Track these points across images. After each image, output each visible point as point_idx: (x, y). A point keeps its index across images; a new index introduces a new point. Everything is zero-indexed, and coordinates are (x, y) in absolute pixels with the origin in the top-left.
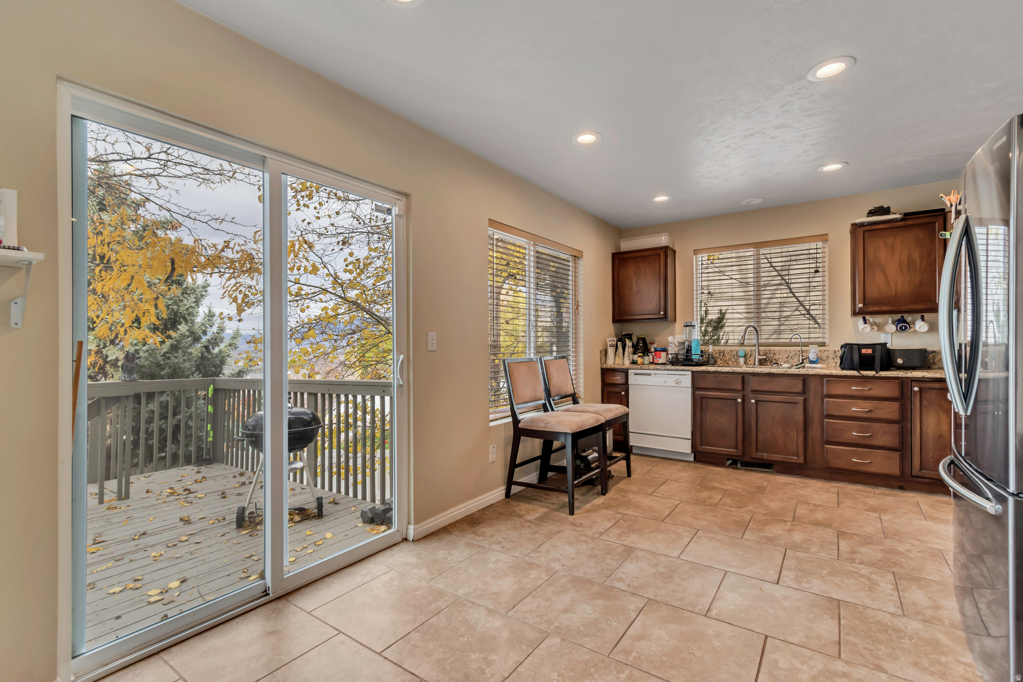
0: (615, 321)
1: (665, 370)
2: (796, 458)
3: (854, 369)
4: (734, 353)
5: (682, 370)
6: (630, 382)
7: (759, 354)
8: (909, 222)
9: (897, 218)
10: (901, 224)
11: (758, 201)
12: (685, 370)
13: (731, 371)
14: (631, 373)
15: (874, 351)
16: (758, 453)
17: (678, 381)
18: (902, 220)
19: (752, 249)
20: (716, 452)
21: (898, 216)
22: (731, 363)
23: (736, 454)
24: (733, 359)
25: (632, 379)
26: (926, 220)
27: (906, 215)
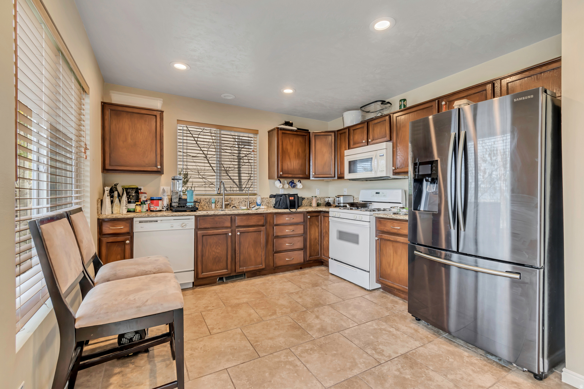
0: (105, 170)
1: (172, 216)
2: (261, 265)
3: (287, 208)
4: (207, 200)
5: (188, 215)
6: (135, 230)
7: (225, 201)
8: (298, 133)
9: (295, 130)
10: (295, 133)
11: (230, 97)
12: (190, 215)
13: (224, 214)
14: (136, 221)
15: (294, 198)
16: (240, 268)
17: (183, 225)
18: (296, 131)
19: (215, 129)
20: (213, 275)
21: (295, 128)
22: (205, 207)
23: (227, 273)
24: (206, 205)
25: (137, 227)
26: (304, 134)
27: (298, 129)
